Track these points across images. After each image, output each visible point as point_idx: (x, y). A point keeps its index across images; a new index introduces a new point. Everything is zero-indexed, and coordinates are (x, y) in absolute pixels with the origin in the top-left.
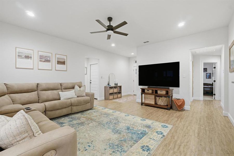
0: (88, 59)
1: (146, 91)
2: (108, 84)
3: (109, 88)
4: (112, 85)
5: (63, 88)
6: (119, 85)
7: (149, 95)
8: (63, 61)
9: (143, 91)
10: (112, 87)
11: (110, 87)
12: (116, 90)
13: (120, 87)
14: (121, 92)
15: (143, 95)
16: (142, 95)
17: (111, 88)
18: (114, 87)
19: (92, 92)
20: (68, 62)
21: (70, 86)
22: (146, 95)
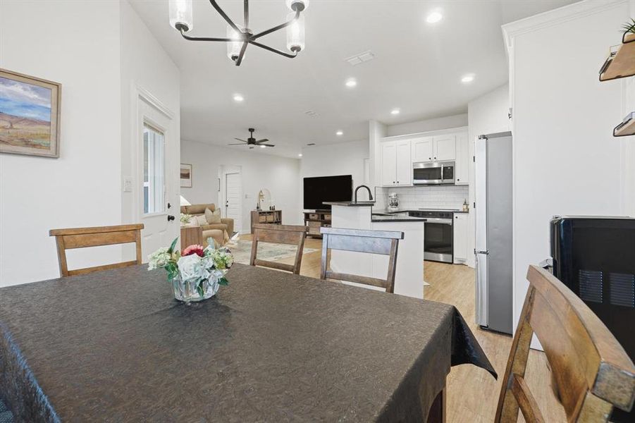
0: (222, 166)
1: (311, 217)
2: (258, 208)
3: (258, 214)
4: (265, 208)
5: (188, 212)
6: (277, 209)
7: (315, 223)
8: (186, 173)
9: (307, 216)
10: (265, 213)
11: (260, 213)
12: (270, 218)
13: (280, 213)
14: (280, 222)
15: (307, 222)
16: (305, 223)
17: (262, 213)
18: (268, 213)
19: (229, 217)
20: (194, 175)
21: (198, 209)
22: (312, 222)
